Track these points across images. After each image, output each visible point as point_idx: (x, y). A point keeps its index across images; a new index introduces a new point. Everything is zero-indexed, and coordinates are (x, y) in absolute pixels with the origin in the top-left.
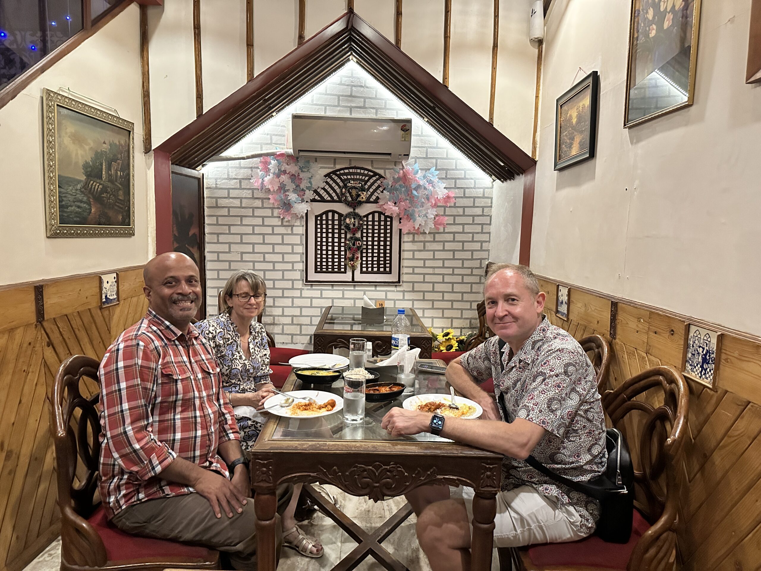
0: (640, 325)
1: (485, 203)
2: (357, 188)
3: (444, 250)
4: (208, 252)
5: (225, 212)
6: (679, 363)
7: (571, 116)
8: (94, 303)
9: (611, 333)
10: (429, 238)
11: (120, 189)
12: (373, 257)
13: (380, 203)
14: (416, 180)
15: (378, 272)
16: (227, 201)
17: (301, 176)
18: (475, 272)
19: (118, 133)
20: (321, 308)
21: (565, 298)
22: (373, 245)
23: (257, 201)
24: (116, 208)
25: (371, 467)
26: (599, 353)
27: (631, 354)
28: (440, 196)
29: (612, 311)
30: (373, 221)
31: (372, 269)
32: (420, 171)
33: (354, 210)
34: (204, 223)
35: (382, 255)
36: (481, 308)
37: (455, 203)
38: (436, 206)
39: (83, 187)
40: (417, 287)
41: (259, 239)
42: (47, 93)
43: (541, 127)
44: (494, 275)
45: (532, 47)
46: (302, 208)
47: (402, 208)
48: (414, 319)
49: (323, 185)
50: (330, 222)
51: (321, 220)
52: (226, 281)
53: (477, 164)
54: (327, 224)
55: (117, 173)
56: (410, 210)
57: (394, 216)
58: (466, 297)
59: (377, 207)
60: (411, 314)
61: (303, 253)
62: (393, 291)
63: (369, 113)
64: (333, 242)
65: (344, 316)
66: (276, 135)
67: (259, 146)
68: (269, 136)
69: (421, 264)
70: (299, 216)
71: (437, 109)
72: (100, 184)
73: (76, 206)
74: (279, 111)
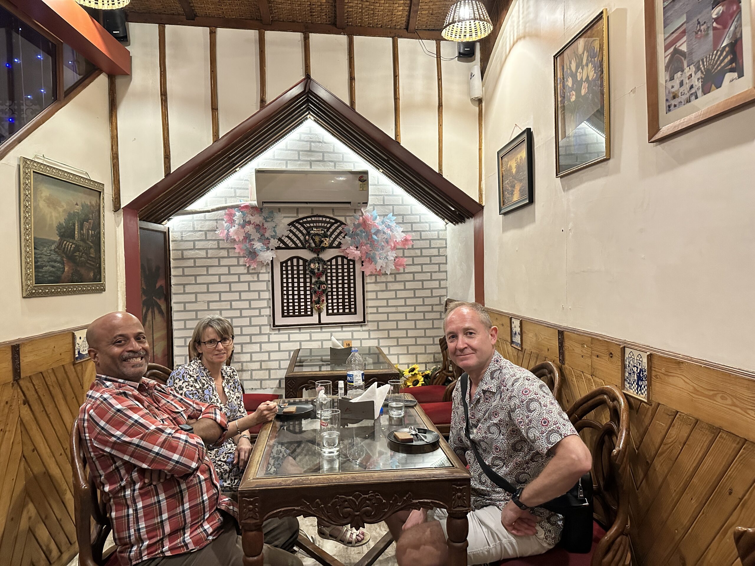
0: (584, 351)
1: (440, 244)
2: (320, 235)
3: (405, 289)
4: (175, 303)
5: (191, 263)
6: (619, 382)
7: (510, 166)
8: (68, 359)
9: (560, 359)
10: (390, 278)
11: (91, 247)
12: (338, 299)
13: (343, 248)
14: (376, 225)
15: (344, 313)
16: (192, 252)
17: (265, 226)
18: (436, 308)
19: (90, 195)
20: (290, 351)
21: (518, 330)
22: (337, 288)
23: (222, 251)
24: (87, 265)
25: (351, 497)
26: (551, 377)
27: (579, 377)
28: (399, 239)
29: (559, 339)
30: (337, 265)
31: (338, 311)
32: (378, 217)
33: (318, 255)
34: (170, 275)
35: (346, 297)
36: (443, 343)
37: (413, 245)
38: (395, 248)
39: (57, 247)
40: (382, 326)
41: (226, 287)
42: (24, 161)
43: (485, 175)
44: (452, 312)
45: (472, 105)
46: (267, 256)
47: (364, 252)
48: (380, 356)
49: (287, 233)
50: (295, 268)
51: (287, 266)
52: (193, 331)
53: (430, 209)
54: (292, 270)
55: (88, 232)
56: (372, 253)
57: (356, 259)
58: (429, 333)
59: (339, 252)
60: (378, 352)
61: (270, 299)
62: (359, 331)
63: (328, 166)
64: (299, 287)
65: (313, 358)
66: (240, 189)
67: (224, 199)
68: (233, 190)
69: (384, 303)
70: (265, 264)
71: (390, 161)
72: (73, 244)
73: (50, 266)
74: (241, 167)
